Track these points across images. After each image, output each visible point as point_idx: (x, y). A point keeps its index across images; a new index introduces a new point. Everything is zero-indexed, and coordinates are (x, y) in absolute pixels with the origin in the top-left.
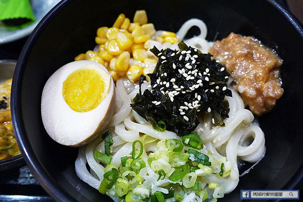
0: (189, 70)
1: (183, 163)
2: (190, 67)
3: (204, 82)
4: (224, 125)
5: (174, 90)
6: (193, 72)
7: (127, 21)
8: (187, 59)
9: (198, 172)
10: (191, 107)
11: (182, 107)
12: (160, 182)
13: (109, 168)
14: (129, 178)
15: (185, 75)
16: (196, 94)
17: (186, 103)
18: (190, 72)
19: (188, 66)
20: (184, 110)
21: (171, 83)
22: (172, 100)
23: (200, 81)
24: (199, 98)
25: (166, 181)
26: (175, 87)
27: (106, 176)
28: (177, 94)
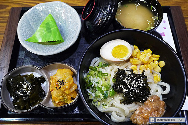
0: (135, 84)
1: (103, 89)
2: (136, 84)
3: (132, 90)
4: (121, 103)
5: (128, 81)
6: (135, 85)
7: (158, 59)
8: (140, 82)
9: (101, 95)
10: (123, 89)
11: (122, 85)
12: (95, 83)
13: (97, 68)
14: (95, 74)
15: (133, 83)
16: (128, 89)
17: (124, 87)
18: (134, 84)
19: (137, 83)
20: (121, 86)
21: (130, 79)
22: (123, 81)
23: (132, 88)
24: (127, 90)
25: (96, 85)
26: (129, 81)
27: (94, 67)
28: (126, 82)
